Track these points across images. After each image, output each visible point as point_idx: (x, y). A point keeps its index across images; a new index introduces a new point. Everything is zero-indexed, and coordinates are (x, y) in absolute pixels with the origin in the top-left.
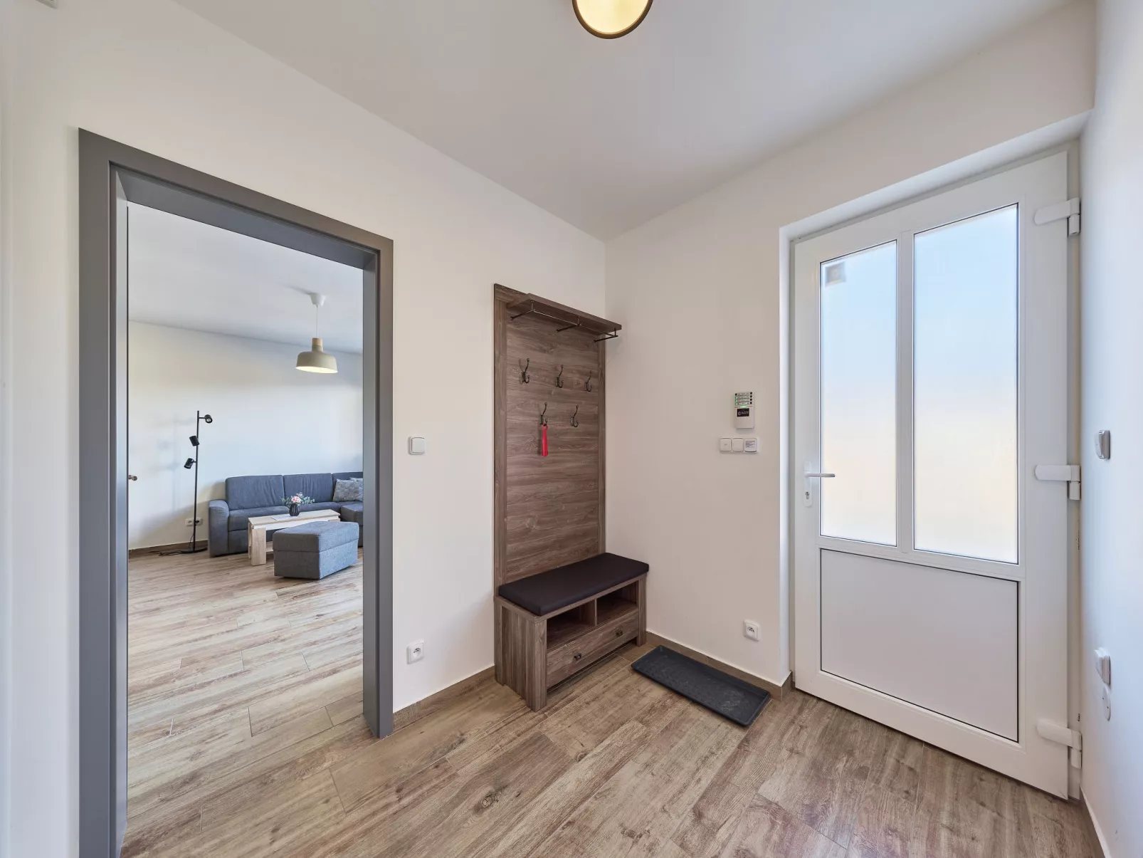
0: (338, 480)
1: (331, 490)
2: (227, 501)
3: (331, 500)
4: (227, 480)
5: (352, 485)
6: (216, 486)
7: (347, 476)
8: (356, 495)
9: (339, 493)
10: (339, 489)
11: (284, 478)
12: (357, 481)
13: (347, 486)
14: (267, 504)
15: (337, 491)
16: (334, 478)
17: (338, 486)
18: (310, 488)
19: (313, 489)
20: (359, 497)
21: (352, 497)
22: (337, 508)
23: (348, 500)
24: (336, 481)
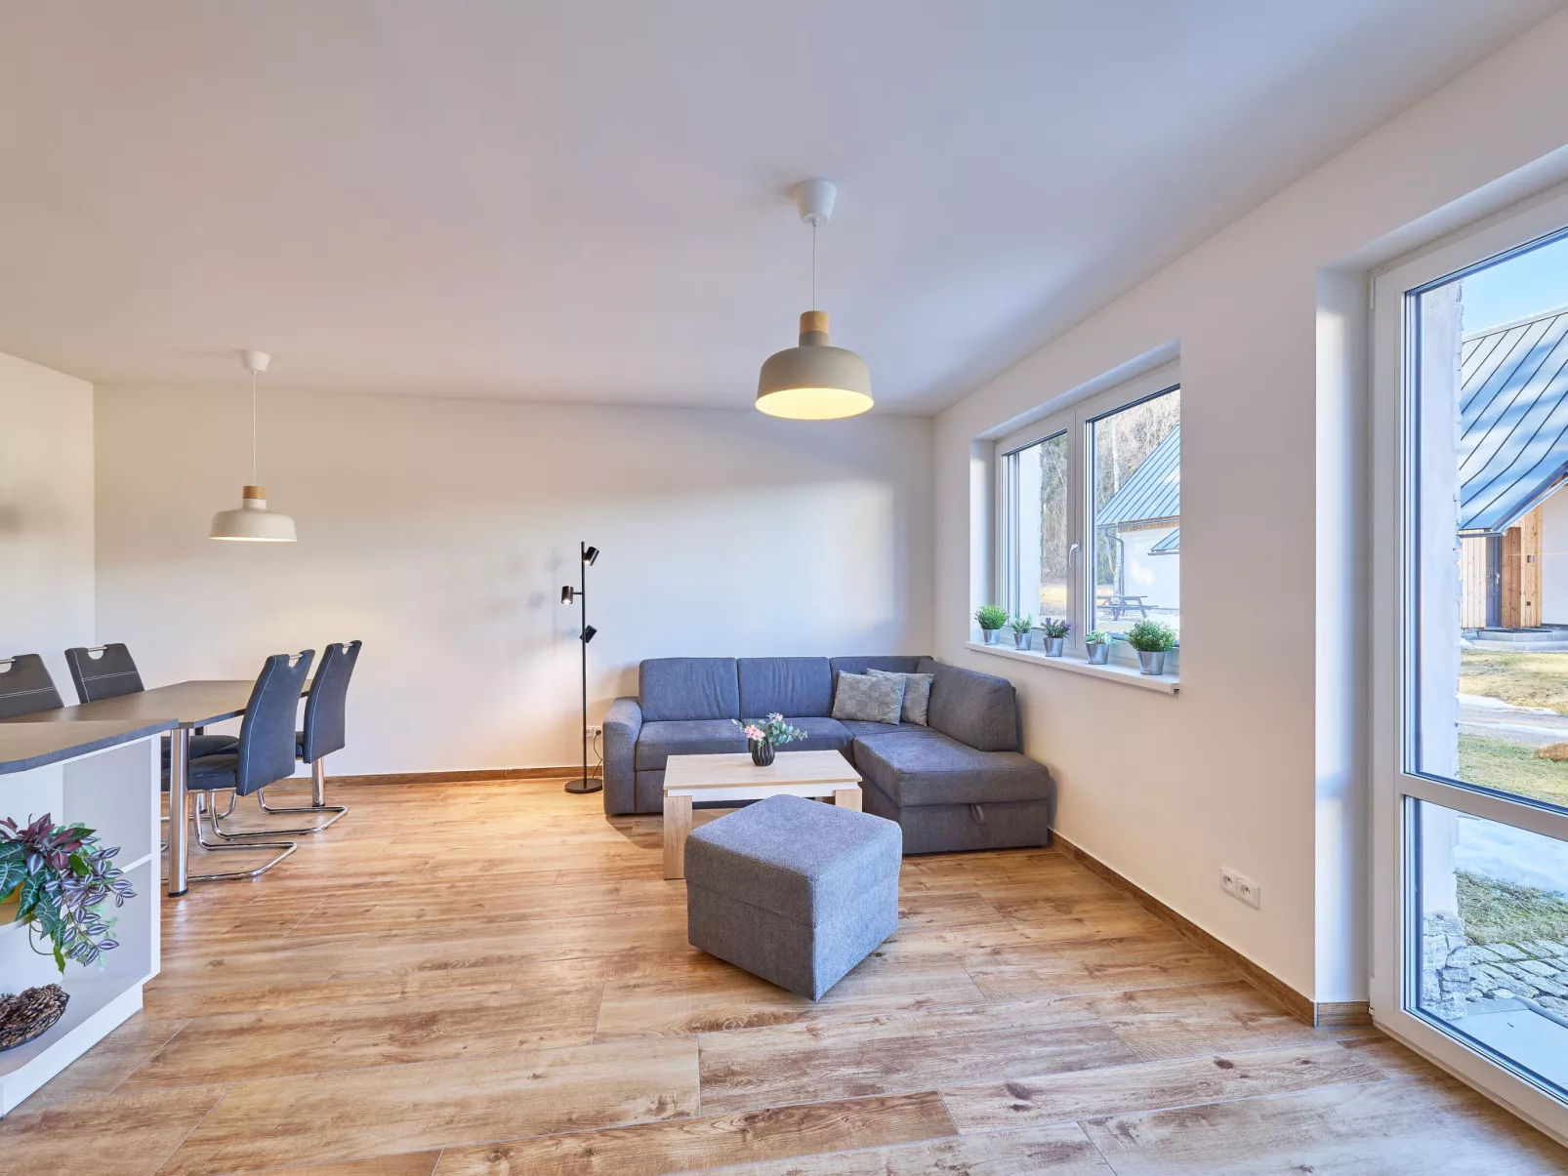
0: (843, 674)
1: (828, 691)
2: (639, 701)
3: (829, 715)
4: (643, 664)
5: (874, 686)
6: (626, 672)
7: (860, 665)
8: (885, 709)
9: (845, 702)
10: (844, 691)
11: (739, 663)
12: (887, 679)
13: (864, 687)
14: (707, 713)
15: (840, 696)
16: (833, 669)
17: (842, 686)
18: (786, 685)
19: (793, 688)
20: (891, 715)
21: (875, 712)
22: (845, 743)
23: (865, 718)
24: (838, 675)
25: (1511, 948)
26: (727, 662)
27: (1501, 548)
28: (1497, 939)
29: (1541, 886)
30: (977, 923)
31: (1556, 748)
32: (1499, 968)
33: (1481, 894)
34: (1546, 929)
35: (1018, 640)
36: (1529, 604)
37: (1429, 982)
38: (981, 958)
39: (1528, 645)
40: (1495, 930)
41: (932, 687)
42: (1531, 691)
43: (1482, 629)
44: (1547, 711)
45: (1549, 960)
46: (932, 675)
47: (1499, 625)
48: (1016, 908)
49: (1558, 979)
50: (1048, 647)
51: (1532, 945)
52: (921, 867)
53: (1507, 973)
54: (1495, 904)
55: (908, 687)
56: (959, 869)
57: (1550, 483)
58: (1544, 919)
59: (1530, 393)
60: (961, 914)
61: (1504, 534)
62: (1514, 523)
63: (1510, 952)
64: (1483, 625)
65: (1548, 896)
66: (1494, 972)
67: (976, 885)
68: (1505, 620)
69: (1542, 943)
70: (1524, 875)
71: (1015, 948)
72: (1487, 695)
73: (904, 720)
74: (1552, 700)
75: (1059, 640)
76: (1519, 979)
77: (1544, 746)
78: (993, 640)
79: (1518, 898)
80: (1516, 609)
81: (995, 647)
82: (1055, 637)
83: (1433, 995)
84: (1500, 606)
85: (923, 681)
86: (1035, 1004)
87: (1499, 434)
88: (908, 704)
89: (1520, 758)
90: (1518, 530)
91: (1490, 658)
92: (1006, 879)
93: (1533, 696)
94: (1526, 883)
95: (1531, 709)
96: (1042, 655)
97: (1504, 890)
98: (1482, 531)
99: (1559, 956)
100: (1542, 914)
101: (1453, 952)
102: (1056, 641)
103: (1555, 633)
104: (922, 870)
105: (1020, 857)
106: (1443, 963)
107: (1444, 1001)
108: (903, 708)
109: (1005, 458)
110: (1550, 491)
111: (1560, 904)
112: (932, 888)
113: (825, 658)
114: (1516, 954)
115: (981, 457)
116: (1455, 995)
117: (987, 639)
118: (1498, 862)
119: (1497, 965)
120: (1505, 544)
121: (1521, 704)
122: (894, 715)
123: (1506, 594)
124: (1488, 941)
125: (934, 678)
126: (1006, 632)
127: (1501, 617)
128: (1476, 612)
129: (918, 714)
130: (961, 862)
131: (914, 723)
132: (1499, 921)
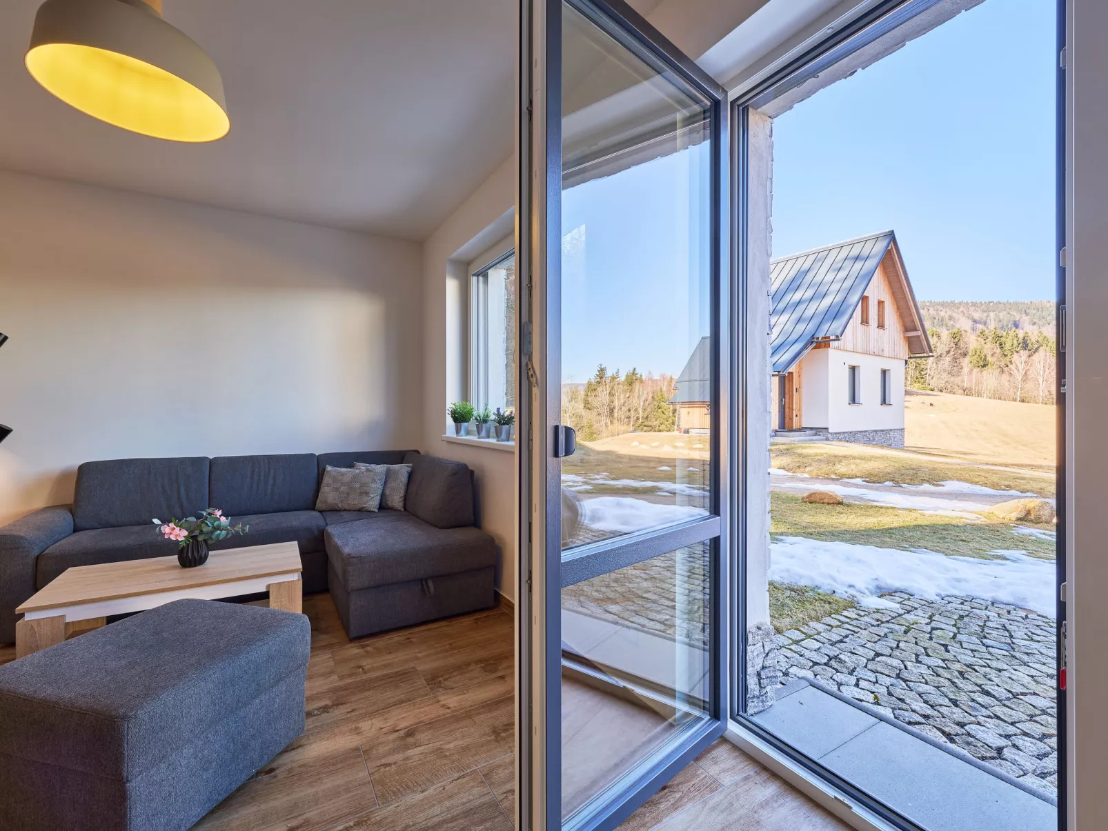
0: (329, 468)
2: (71, 509)
3: (312, 507)
4: (81, 468)
5: (355, 478)
7: (347, 460)
8: (365, 498)
9: (329, 495)
10: (328, 485)
11: (213, 463)
12: (368, 470)
13: (347, 479)
15: (325, 489)
16: (320, 464)
17: (326, 480)
18: (267, 483)
20: (371, 503)
21: (354, 502)
22: (316, 533)
23: (347, 508)
24: (324, 469)
25: (797, 632)
26: (196, 462)
27: (785, 381)
28: (789, 627)
29: (809, 584)
30: (401, 702)
31: (811, 495)
32: (791, 649)
33: (780, 595)
34: (813, 614)
35: (479, 431)
36: (797, 416)
37: (752, 682)
38: (391, 746)
39: (796, 439)
40: (788, 620)
41: (410, 475)
42: (798, 465)
43: (776, 431)
44: (806, 475)
45: (816, 637)
46: (411, 465)
47: (784, 428)
48: (446, 676)
49: (822, 651)
50: (498, 434)
51: (806, 627)
52: (368, 648)
53: (795, 652)
54: (787, 601)
55: (388, 475)
56: (408, 643)
57: (805, 347)
58: (812, 607)
59: (797, 296)
60: (391, 695)
61: (787, 375)
62: (790, 370)
63: (796, 635)
64: (777, 428)
65: (813, 590)
66: (789, 654)
67: (417, 658)
68: (787, 425)
69: (813, 624)
70: (801, 577)
71: (432, 724)
72: (779, 468)
73: (383, 507)
74: (807, 469)
75: (507, 426)
76: (801, 656)
77: (806, 495)
78: (462, 432)
79: (798, 595)
80: (791, 419)
81: (464, 437)
82: (504, 424)
83: (755, 693)
84: (784, 418)
85: (402, 470)
86: (430, 791)
87: (784, 318)
88: (388, 492)
89: (796, 503)
90: (792, 373)
91: (781, 447)
92: (448, 646)
93: (799, 467)
94: (802, 583)
95: (798, 475)
96: (493, 441)
97: (792, 590)
98: (777, 373)
99: (821, 632)
100: (811, 603)
101: (767, 655)
102: (506, 427)
103: (808, 432)
104: (367, 652)
105: (467, 621)
106: (761, 665)
107: (762, 696)
108: (383, 495)
109: (475, 279)
110: (806, 352)
111: (819, 594)
112: (373, 669)
113: (313, 455)
114: (800, 636)
115: (456, 276)
116: (768, 688)
117: (458, 431)
118: (788, 571)
119: (790, 647)
120: (786, 379)
121: (794, 472)
122: (373, 503)
123: (787, 410)
124: (784, 630)
125: (412, 467)
126: (472, 425)
127: (785, 425)
128: (775, 423)
129: (396, 500)
130: (410, 636)
131: (392, 509)
132: (789, 613)
